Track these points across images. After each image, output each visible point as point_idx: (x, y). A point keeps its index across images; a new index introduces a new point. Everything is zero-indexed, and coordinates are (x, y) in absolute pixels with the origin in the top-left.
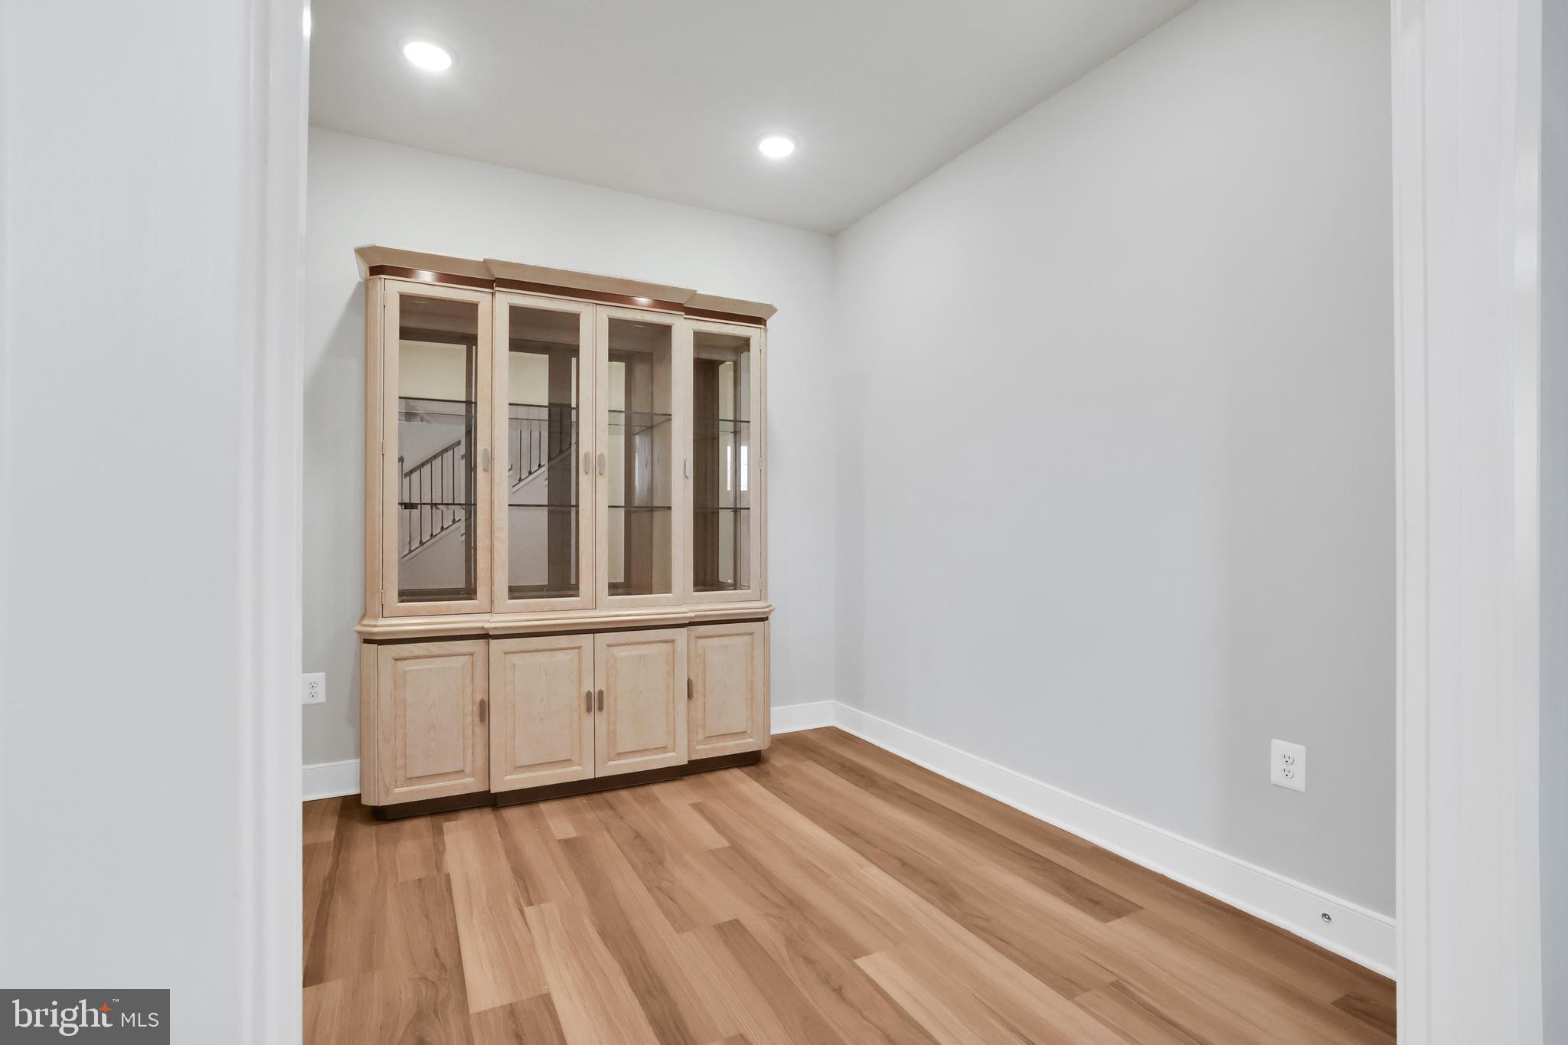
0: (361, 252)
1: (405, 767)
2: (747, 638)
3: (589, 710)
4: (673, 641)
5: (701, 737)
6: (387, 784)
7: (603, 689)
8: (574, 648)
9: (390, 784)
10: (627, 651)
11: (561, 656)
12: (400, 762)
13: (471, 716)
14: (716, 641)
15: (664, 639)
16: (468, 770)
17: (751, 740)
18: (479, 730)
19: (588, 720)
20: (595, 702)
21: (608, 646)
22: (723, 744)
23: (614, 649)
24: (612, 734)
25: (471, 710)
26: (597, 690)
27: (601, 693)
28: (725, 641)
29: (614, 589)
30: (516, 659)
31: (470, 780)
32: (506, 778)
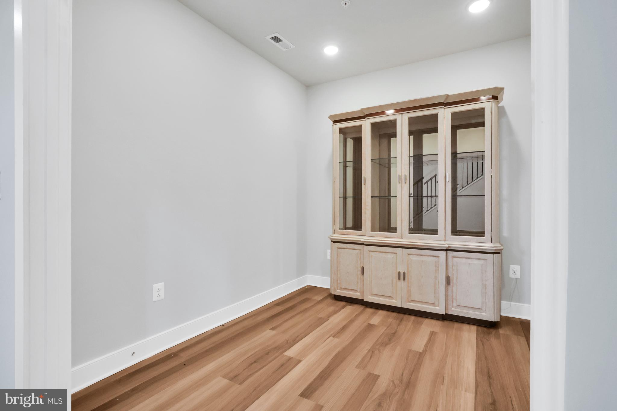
0: (331, 117)
1: (340, 284)
2: (482, 262)
3: (399, 279)
4: (438, 257)
5: (455, 304)
6: (335, 288)
7: (406, 272)
8: (395, 253)
9: (336, 288)
10: (415, 257)
11: (389, 256)
12: (339, 281)
13: (360, 272)
14: (464, 260)
15: (434, 255)
16: (358, 290)
17: (485, 314)
18: (362, 277)
19: (399, 283)
20: (402, 276)
21: (408, 254)
22: (466, 311)
23: (411, 256)
24: (409, 291)
25: (360, 269)
26: (403, 272)
27: (404, 273)
28: (470, 261)
29: (411, 231)
30: (372, 254)
31: (359, 294)
32: (369, 297)
